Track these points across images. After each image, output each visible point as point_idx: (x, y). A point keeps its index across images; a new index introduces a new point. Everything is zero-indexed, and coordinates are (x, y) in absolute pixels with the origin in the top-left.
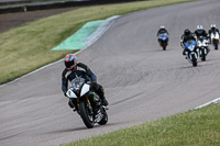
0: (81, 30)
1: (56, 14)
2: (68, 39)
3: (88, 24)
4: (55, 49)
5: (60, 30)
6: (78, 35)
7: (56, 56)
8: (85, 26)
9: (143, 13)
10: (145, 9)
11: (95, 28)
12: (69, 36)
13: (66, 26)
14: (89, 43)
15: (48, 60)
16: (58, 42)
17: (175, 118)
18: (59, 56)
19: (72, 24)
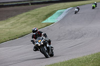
0: (55, 14)
1: (44, 6)
2: (49, 18)
3: (58, 11)
4: (44, 22)
5: (46, 14)
6: (54, 16)
7: (44, 25)
8: (57, 12)
9: (85, 6)
10: (85, 4)
11: (62, 13)
13: (49, 12)
14: (59, 20)
15: (40, 27)
16: (44, 19)
17: (97, 54)
18: (45, 25)
19: (51, 11)
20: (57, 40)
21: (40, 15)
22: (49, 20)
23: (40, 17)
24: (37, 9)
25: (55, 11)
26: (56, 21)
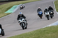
0: (12, 8)
2: (9, 10)
3: (14, 6)
4: (6, 12)
5: (7, 8)
6: (12, 9)
7: (6, 14)
11: (16, 7)
17: (37, 31)
19: (10, 6)
20: (14, 23)
21: (3, 9)
22: (9, 11)
24: (2, 5)
26: (13, 12)
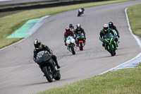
0: (25, 25)
1: (9, 15)
2: (17, 31)
3: (30, 21)
5: (12, 25)
6: (23, 28)
7: (9, 42)
8: (27, 23)
9: (65, 14)
10: (66, 11)
11: (34, 23)
12: (17, 29)
13: (15, 23)
14: (30, 33)
15: (4, 44)
16: (10, 33)
17: (85, 81)
18: (11, 42)
19: (19, 21)
20: (29, 63)
21: (3, 27)
22: (17, 34)
23: (4, 30)
25: (25, 21)
26: (26, 35)
